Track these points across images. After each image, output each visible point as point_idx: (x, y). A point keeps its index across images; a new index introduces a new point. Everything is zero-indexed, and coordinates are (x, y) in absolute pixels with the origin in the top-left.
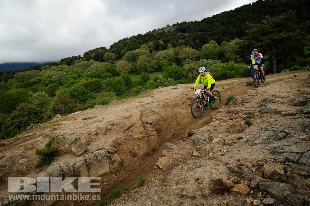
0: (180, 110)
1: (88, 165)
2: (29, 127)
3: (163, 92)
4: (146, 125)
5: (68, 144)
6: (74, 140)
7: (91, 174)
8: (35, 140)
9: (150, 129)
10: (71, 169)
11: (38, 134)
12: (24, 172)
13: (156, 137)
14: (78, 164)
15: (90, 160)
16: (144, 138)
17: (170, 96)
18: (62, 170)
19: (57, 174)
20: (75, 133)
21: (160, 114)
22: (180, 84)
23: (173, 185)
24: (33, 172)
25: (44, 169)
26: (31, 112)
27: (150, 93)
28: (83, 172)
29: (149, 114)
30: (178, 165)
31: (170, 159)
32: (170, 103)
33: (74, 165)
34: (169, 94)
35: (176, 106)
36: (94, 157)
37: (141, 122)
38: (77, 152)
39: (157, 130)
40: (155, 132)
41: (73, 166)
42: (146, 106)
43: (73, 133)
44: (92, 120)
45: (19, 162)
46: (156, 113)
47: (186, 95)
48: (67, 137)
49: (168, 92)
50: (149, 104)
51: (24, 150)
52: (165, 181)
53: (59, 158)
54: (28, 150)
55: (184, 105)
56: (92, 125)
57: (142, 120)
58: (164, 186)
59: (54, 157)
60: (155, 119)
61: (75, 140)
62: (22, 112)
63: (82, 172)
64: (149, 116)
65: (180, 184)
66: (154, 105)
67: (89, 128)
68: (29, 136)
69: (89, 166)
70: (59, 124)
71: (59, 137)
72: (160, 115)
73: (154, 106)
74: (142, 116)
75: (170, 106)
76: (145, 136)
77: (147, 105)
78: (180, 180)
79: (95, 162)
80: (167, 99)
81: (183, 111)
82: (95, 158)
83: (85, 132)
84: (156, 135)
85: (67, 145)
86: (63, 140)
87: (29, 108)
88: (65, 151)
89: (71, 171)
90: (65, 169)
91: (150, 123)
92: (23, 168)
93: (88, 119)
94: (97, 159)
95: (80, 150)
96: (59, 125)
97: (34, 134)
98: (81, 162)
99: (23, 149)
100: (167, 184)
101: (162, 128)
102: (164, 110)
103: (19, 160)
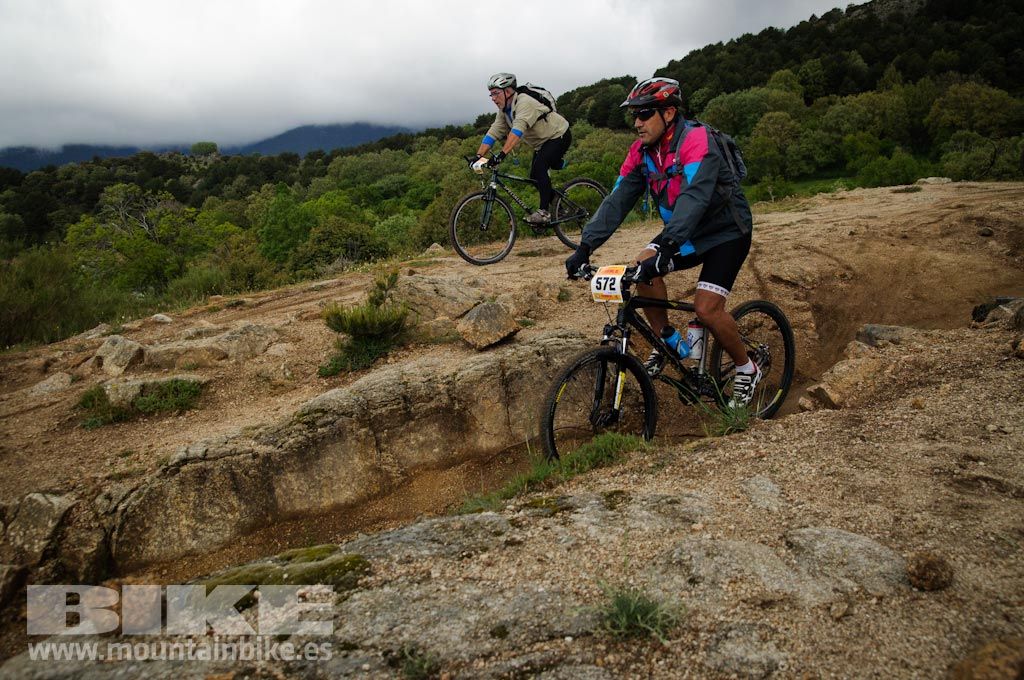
0: (928, 253)
1: (508, 382)
2: (330, 268)
3: (854, 199)
4: (770, 285)
5: (449, 315)
6: (472, 303)
7: (515, 421)
8: (339, 298)
9: (789, 302)
10: (441, 387)
11: (352, 286)
12: (280, 381)
13: (810, 332)
14: (470, 371)
15: (520, 362)
16: (757, 330)
17: (885, 209)
18: (405, 383)
19: (382, 393)
20: (481, 282)
21: (837, 256)
22: (931, 179)
23: (906, 439)
24: (307, 388)
25: (345, 383)
26: (353, 250)
27: (798, 202)
28: (487, 404)
29: (786, 253)
30: (934, 383)
31: (884, 367)
32: (882, 227)
33: (455, 374)
34: (881, 205)
35: (910, 238)
36: (539, 354)
37: (752, 275)
38: (475, 335)
39: (817, 309)
40: (809, 315)
41: (450, 379)
42: (779, 233)
43: (475, 284)
44: (552, 258)
45: (272, 351)
46: (819, 252)
47: (959, 207)
48: (450, 290)
49: (876, 200)
50: (789, 225)
51: (293, 319)
52: (862, 422)
53: (407, 353)
54: (306, 319)
55: (949, 240)
56: (549, 270)
57: (755, 270)
58: (854, 437)
59: (388, 347)
60: (815, 269)
61: (476, 305)
62: (324, 246)
63: (481, 403)
64: (788, 258)
65: (952, 439)
66: (812, 230)
67: (538, 277)
68: (323, 288)
69: (513, 388)
70: (430, 263)
71: (419, 286)
72: (837, 259)
73: (813, 232)
74: (758, 257)
75: (886, 237)
76: (761, 325)
77: (780, 230)
78: (948, 424)
79: (538, 375)
80: (870, 217)
81: (947, 258)
82: (542, 358)
83: (518, 286)
84: (813, 325)
85: (441, 318)
86: (431, 298)
87: (350, 235)
88: (432, 336)
89: (439, 393)
90: (418, 381)
91: (787, 283)
92: (278, 367)
93: (540, 255)
94: (548, 363)
95: (486, 329)
96: (428, 264)
97: (341, 284)
98: (481, 366)
99: (290, 316)
100: (872, 432)
101: (840, 307)
102: (856, 248)
103: (271, 343)
